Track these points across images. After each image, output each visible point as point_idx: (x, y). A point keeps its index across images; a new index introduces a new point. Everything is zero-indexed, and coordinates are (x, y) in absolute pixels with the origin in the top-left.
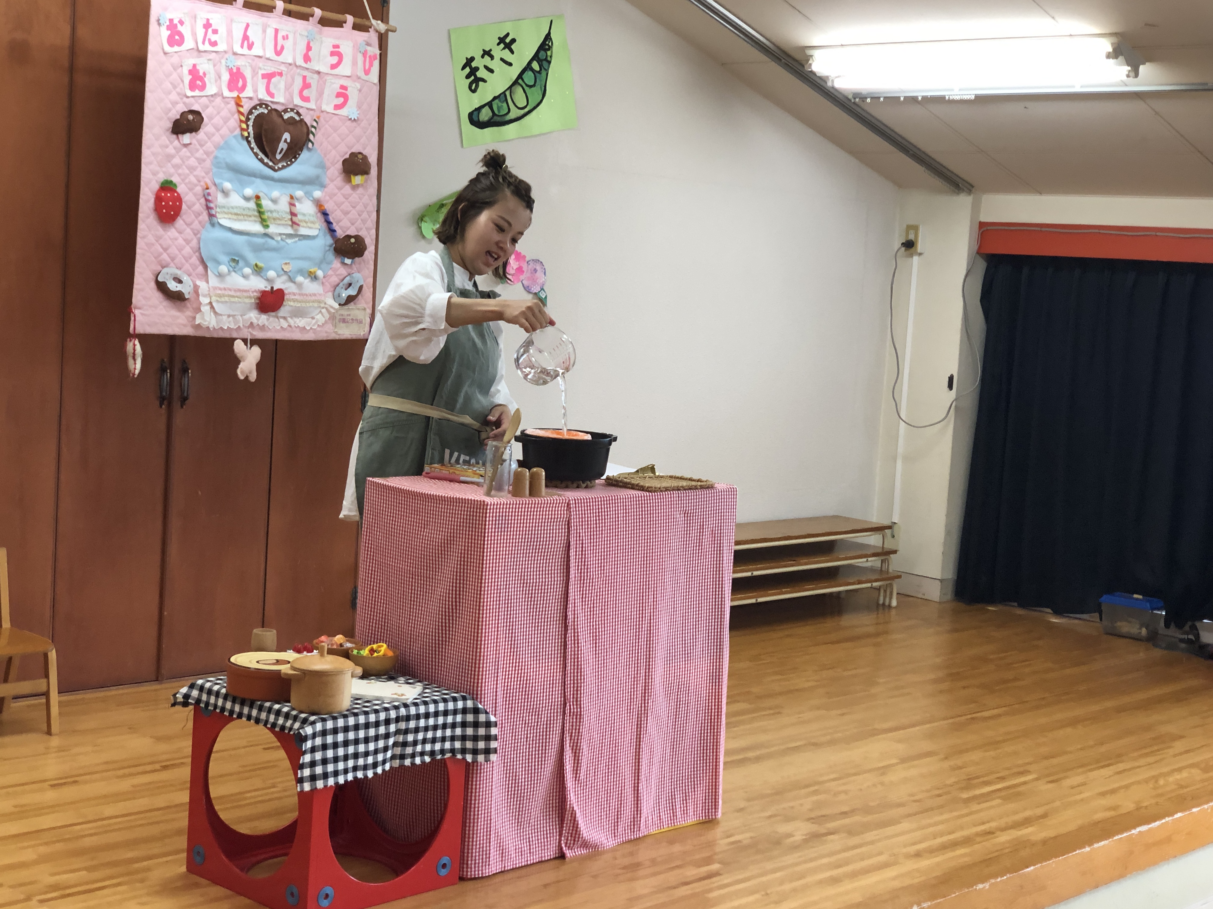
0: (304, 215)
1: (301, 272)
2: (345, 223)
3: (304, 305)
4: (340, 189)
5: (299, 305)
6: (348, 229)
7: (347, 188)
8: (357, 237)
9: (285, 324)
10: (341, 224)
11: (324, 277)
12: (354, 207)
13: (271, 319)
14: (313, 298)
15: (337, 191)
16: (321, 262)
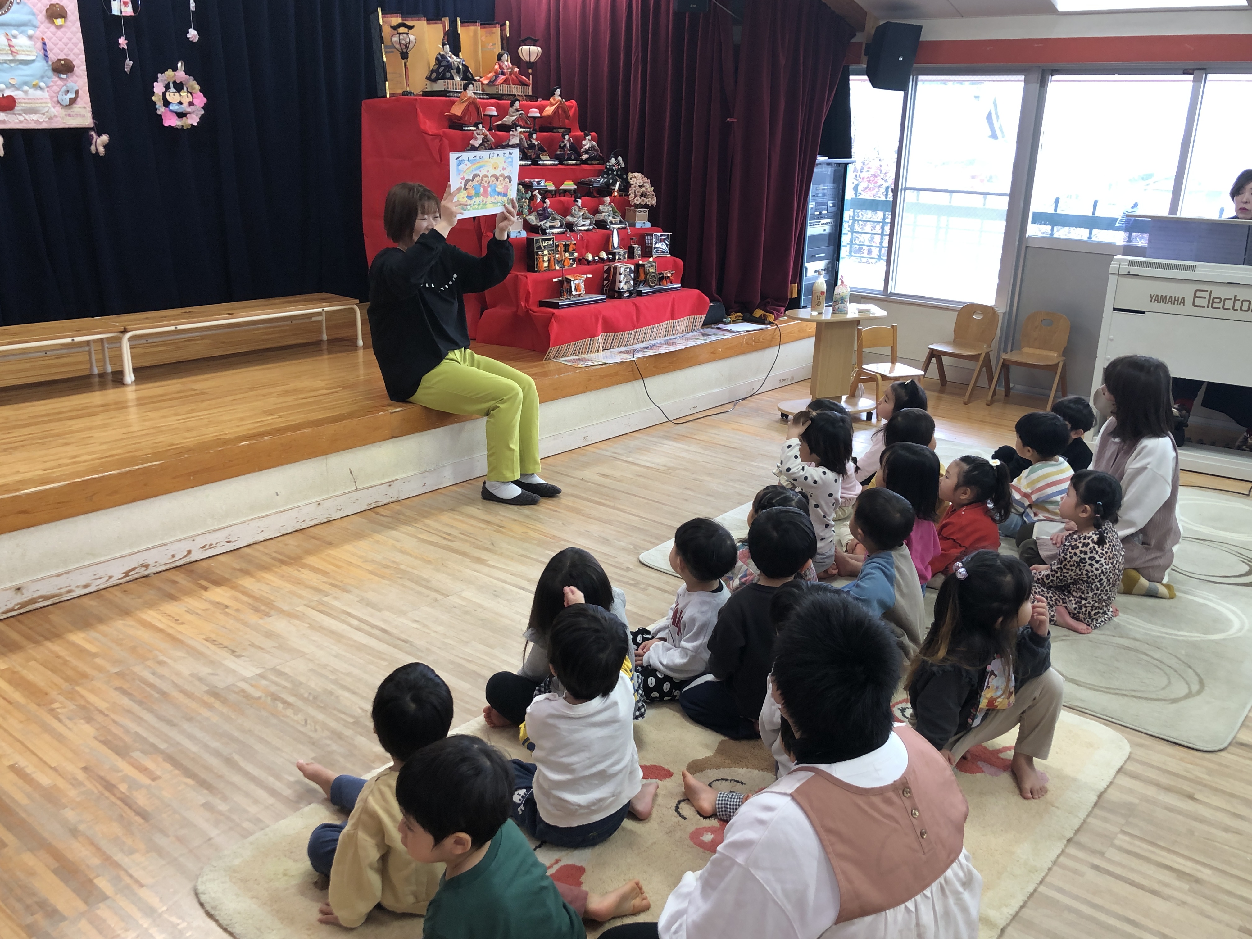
0: (21, 46)
1: (26, 83)
2: (56, 50)
3: (33, 105)
4: (48, 28)
5: (29, 105)
6: (59, 54)
7: (53, 28)
8: (64, 60)
9: (21, 118)
10: (54, 51)
11: (48, 87)
12: (60, 40)
13: (9, 115)
14: (40, 101)
15: (46, 30)
16: (42, 77)
